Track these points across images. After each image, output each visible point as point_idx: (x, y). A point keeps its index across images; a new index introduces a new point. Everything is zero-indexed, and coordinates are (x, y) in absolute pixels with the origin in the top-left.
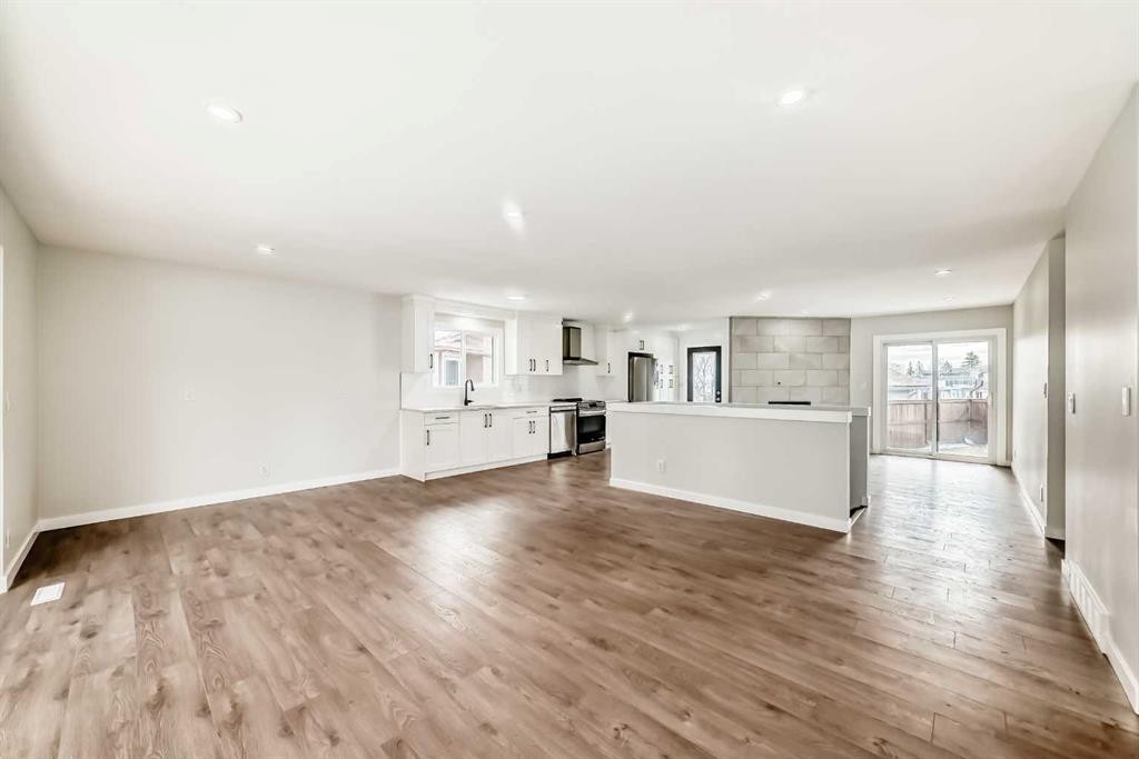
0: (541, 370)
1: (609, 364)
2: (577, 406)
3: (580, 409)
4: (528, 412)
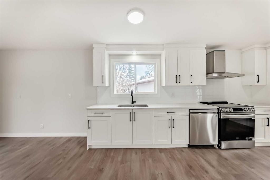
1: (258, 76)
2: (218, 109)
3: (221, 112)
4: (168, 113)
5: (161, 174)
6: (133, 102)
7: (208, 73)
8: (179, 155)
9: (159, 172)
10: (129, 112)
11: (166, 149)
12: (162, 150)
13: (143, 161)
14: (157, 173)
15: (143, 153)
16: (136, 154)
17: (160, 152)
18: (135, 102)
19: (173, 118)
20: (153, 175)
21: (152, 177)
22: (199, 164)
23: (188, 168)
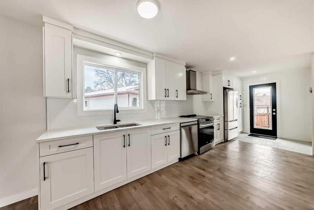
0: (172, 97)
1: (211, 94)
2: (198, 121)
3: (200, 123)
4: (163, 129)
5: (176, 197)
6: (115, 121)
7: (187, 90)
8: (177, 171)
9: (173, 196)
10: (121, 135)
11: (163, 170)
12: (159, 172)
13: (150, 193)
14: (171, 198)
15: (143, 184)
16: (135, 189)
17: (160, 176)
18: (119, 121)
19: (169, 134)
20: (170, 202)
21: (170, 205)
22: (195, 172)
23: (191, 180)
